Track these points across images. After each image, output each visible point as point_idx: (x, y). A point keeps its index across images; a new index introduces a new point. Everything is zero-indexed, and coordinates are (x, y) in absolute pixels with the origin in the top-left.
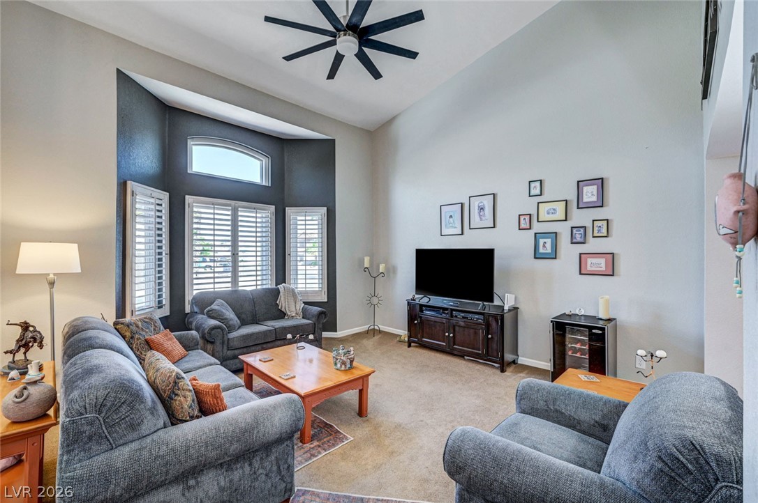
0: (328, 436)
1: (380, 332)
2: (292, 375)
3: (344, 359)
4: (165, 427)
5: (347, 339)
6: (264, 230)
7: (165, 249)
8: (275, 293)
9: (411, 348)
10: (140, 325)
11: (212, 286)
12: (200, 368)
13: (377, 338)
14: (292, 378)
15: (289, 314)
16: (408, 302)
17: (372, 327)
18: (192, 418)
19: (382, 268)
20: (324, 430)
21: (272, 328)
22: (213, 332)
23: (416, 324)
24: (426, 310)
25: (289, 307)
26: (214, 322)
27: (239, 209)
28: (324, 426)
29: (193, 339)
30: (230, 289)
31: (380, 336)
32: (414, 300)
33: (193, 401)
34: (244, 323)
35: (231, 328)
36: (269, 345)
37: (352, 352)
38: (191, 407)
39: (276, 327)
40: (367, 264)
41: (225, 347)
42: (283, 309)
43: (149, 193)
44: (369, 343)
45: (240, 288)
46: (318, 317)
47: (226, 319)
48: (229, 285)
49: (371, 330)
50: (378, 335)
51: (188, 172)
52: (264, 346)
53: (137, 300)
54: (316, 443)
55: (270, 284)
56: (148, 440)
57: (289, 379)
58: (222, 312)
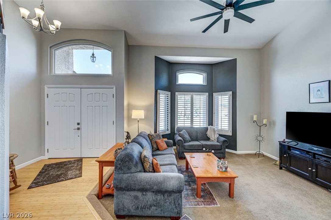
0: (209, 199)
1: (264, 156)
2: (197, 166)
3: (221, 166)
4: (140, 172)
5: (242, 156)
6: (204, 103)
7: (169, 111)
8: (207, 129)
9: (281, 170)
10: (155, 136)
11: (183, 124)
12: (168, 154)
13: (260, 159)
14: (197, 167)
15: (211, 139)
16: (280, 143)
17: (258, 152)
18: (149, 172)
19: (265, 121)
20: (208, 196)
21: (201, 144)
22: (179, 142)
23: (285, 156)
24: (293, 150)
25: (211, 136)
26: (180, 138)
27: (194, 95)
28: (209, 194)
29: (171, 143)
30: (190, 126)
31: (263, 158)
32: (285, 142)
33: (150, 166)
34: (192, 140)
35: (185, 141)
36: (200, 151)
37: (226, 164)
38: (149, 168)
39: (203, 144)
40: (255, 119)
41: (183, 148)
42: (209, 137)
43: (164, 93)
44: (254, 161)
45: (194, 126)
46: (223, 142)
47: (184, 138)
48: (190, 124)
49: (258, 154)
50: (261, 157)
51: (177, 84)
52: (198, 151)
53: (160, 128)
54: (202, 200)
55: (205, 125)
56: (133, 174)
57: (195, 167)
58: (183, 135)
